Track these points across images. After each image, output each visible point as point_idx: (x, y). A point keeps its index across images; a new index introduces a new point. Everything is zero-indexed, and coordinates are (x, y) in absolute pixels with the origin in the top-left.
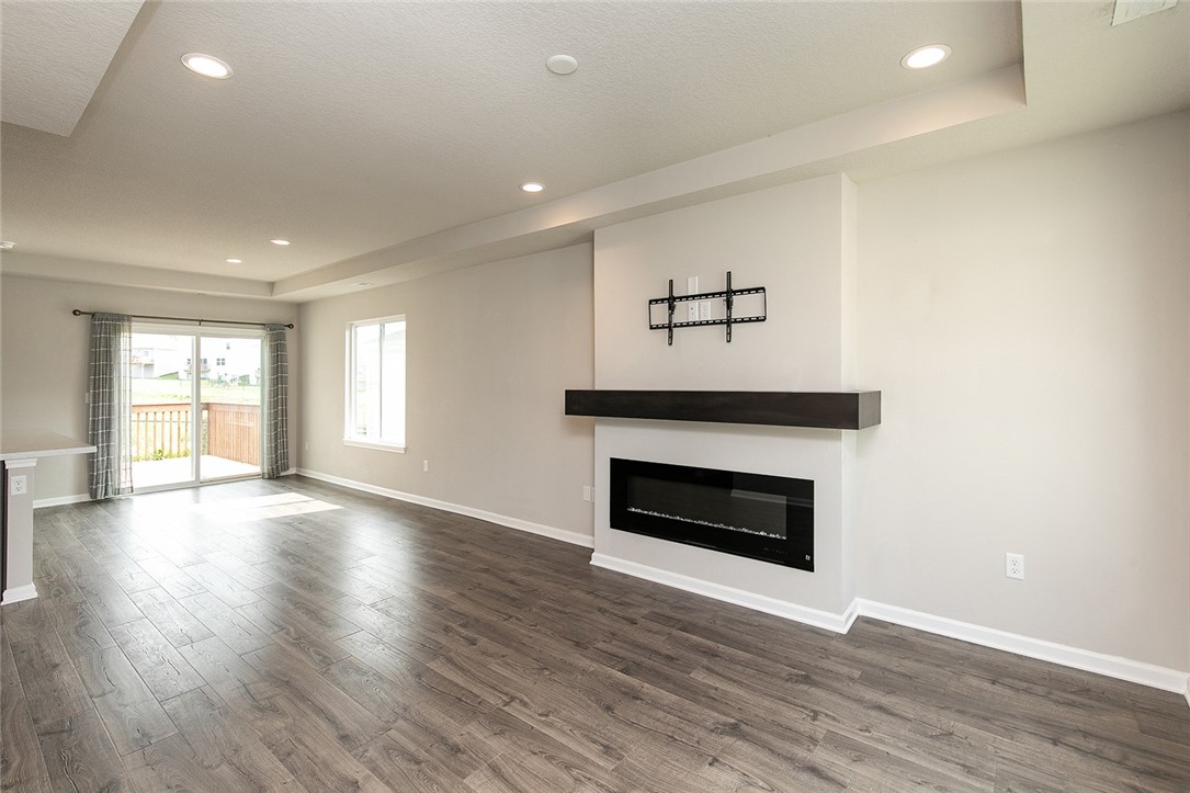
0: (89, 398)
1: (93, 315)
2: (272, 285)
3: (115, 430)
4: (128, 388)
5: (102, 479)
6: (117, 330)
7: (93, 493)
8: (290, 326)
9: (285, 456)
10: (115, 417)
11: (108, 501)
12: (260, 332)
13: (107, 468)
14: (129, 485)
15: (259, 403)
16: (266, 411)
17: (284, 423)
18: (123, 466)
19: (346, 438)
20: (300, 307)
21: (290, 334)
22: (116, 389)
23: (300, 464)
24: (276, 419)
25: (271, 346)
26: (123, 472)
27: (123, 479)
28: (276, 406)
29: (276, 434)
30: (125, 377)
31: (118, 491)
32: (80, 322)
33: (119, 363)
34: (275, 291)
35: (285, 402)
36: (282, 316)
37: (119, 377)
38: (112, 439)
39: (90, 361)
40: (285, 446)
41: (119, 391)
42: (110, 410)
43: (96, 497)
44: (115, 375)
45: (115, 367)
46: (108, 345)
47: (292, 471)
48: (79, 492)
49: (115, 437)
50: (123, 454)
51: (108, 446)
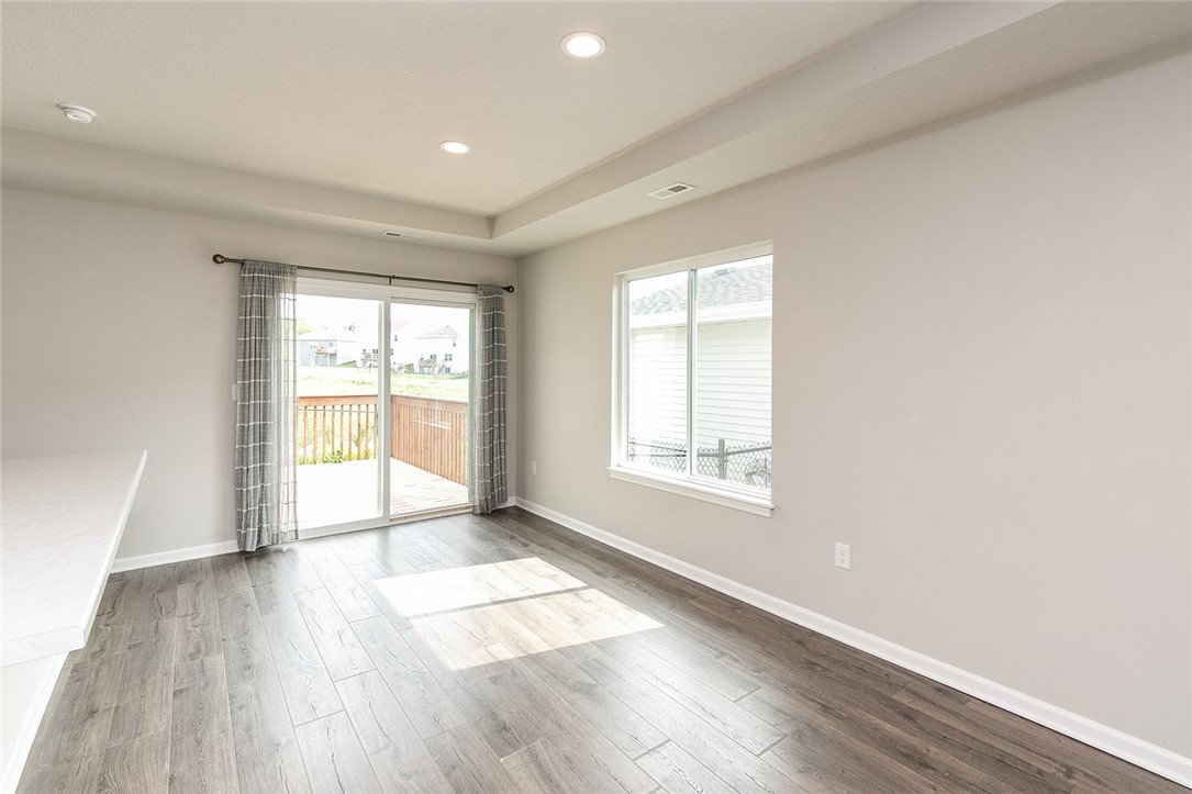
0: (235, 394)
1: (242, 263)
2: (491, 222)
3: (272, 443)
4: (291, 378)
5: (255, 518)
6: (275, 288)
7: (242, 539)
8: (509, 289)
9: (502, 481)
10: (272, 422)
11: (262, 553)
12: (469, 297)
13: (261, 501)
14: (292, 527)
15: (467, 400)
16: (478, 414)
17: (502, 433)
18: (283, 499)
19: (613, 466)
20: (522, 261)
21: (509, 300)
22: (274, 379)
23: (522, 492)
24: (491, 425)
25: (484, 317)
26: (284, 508)
27: (283, 519)
28: (491, 408)
29: (492, 449)
30: (287, 361)
31: (276, 538)
32: (226, 273)
33: (279, 340)
34: (495, 232)
35: (503, 401)
36: (499, 274)
37: (279, 362)
38: (268, 456)
39: (239, 335)
40: (503, 465)
41: (279, 381)
42: (265, 412)
43: (245, 547)
44: (273, 358)
45: (273, 345)
46: (263, 311)
47: (511, 502)
48: (224, 538)
49: (272, 453)
50: (284, 480)
51: (262, 468)
